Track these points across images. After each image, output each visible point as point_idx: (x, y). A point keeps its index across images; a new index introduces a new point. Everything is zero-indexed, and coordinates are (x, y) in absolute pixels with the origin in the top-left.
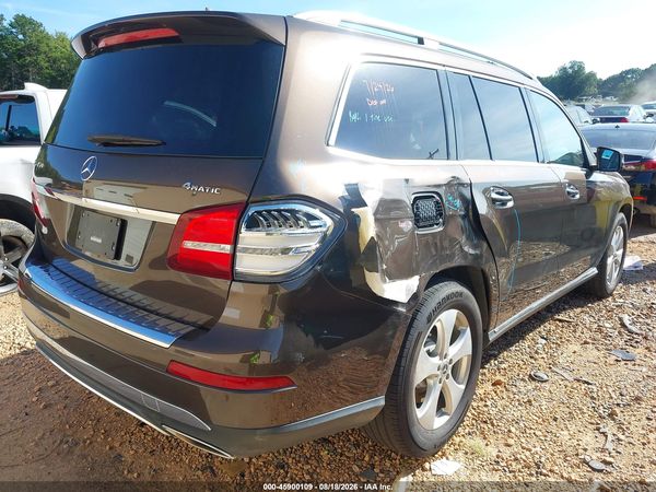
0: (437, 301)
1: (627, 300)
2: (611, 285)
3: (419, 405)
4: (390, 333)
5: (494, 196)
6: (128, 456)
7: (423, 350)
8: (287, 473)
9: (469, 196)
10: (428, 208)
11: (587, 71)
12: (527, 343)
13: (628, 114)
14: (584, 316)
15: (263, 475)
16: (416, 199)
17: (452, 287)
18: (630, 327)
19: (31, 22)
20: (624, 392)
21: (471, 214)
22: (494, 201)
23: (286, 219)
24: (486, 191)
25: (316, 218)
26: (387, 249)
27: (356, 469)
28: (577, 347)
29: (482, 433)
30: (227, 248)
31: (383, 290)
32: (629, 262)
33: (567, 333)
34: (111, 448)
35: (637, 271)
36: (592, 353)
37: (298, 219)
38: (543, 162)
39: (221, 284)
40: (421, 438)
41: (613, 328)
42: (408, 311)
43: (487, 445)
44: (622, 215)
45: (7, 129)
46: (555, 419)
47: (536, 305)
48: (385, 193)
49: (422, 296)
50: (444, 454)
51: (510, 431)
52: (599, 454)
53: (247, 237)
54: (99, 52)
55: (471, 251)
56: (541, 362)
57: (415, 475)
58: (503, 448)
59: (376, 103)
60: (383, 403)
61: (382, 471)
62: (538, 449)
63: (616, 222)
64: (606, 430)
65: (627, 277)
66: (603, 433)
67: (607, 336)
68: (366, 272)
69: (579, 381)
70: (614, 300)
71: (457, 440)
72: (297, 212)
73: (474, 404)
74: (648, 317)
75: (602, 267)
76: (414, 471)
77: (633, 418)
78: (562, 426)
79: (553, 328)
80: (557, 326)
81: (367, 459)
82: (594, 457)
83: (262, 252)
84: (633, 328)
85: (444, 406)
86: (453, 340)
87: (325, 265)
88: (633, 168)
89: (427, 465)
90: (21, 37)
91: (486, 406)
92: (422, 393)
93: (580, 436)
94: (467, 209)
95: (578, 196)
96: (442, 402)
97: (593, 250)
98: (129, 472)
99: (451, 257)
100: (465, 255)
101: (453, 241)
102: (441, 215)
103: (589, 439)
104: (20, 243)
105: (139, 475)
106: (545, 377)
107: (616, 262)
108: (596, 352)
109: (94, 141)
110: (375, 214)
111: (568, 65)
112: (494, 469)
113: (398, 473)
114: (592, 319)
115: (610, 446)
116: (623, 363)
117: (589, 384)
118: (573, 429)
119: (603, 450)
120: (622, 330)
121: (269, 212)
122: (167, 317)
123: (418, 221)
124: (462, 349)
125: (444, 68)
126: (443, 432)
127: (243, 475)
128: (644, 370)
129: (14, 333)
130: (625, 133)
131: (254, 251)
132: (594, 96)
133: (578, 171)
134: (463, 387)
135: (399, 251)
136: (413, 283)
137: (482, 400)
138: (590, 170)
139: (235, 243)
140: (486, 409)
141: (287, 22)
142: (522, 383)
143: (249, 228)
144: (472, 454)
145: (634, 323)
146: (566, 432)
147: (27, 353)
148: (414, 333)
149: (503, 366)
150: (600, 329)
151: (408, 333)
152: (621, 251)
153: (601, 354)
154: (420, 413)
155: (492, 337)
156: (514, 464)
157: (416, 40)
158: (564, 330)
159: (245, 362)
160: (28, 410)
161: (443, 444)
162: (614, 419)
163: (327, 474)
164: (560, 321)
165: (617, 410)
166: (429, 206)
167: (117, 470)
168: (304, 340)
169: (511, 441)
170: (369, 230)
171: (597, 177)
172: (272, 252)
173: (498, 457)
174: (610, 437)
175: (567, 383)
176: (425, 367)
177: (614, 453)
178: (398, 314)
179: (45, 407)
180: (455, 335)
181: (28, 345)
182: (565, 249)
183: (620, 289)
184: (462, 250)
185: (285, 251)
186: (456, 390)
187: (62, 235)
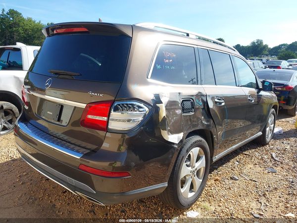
0: (191, 143)
1: (274, 147)
2: (268, 140)
3: (182, 187)
4: (171, 156)
5: (216, 100)
6: (58, 205)
7: (184, 164)
8: (126, 214)
9: (205, 100)
10: (188, 105)
11: (264, 44)
12: (230, 164)
13: (281, 64)
14: (256, 153)
15: (116, 215)
16: (183, 101)
17: (197, 138)
18: (275, 158)
19: (16, 12)
20: (271, 186)
21: (206, 108)
22: (216, 102)
23: (130, 107)
24: (213, 98)
25: (142, 108)
26: (170, 121)
27: (155, 214)
28: (252, 166)
29: (209, 200)
30: (105, 119)
31: (168, 138)
32: (276, 130)
33: (248, 160)
34: (51, 202)
35: (280, 134)
36: (258, 169)
37: (134, 108)
38: (238, 86)
39: (102, 133)
40: (183, 201)
41: (268, 158)
42: (178, 147)
43: (211, 206)
44: (273, 110)
45: (7, 62)
46: (240, 196)
47: (234, 147)
48: (170, 98)
49: (184, 141)
50: (192, 209)
51: (220, 200)
52: (258, 211)
53: (114, 114)
54: (53, 35)
55: (206, 123)
56: (236, 172)
57: (179, 217)
58: (217, 207)
59: (168, 61)
60: (167, 185)
61: (166, 215)
62: (232, 208)
63: (271, 112)
64: (261, 201)
65: (276, 137)
66: (260, 202)
67: (265, 162)
68: (162, 131)
69: (251, 180)
70: (269, 146)
71: (198, 203)
72: (134, 105)
73: (206, 188)
74: (283, 154)
75: (264, 132)
76: (179, 215)
77: (273, 197)
78: (243, 199)
79: (242, 157)
80: (244, 157)
81: (160, 210)
82: (256, 212)
83: (120, 121)
84: (276, 159)
85: (193, 188)
86: (197, 161)
87: (145, 127)
88: (280, 89)
89: (185, 213)
90: (11, 19)
91: (211, 189)
92: (183, 182)
93: (250, 203)
94: (204, 106)
95: (253, 101)
96: (192, 187)
97: (260, 124)
98: (58, 212)
99: (197, 125)
100: (203, 124)
101: (198, 119)
102: (193, 108)
103: (254, 205)
104: (11, 112)
105: (63, 213)
106: (237, 178)
107: (270, 130)
108: (260, 169)
109: (51, 72)
110: (165, 107)
111: (255, 41)
112: (213, 216)
113: (172, 216)
114: (259, 154)
115: (262, 208)
116: (271, 173)
117: (256, 182)
118: (247, 200)
119: (260, 209)
120: (272, 159)
121: (123, 104)
122: (79, 146)
123: (184, 110)
124: (201, 164)
125: (197, 47)
126: (192, 199)
127: (107, 215)
128: (280, 176)
129: (8, 152)
130: (278, 73)
131: (116, 120)
132: (267, 55)
133: (254, 90)
134: (201, 180)
135: (175, 122)
136: (181, 135)
137: (209, 187)
138: (259, 90)
139: (109, 117)
140: (211, 191)
141: (133, 27)
142: (227, 181)
143: (115, 111)
144: (204, 209)
145: (277, 157)
146: (244, 202)
147: (14, 160)
148: (181, 156)
149: (219, 173)
150: (262, 159)
151: (178, 156)
152: (273, 125)
153: (262, 169)
154: (182, 190)
155: (214, 160)
156: (221, 214)
157: (186, 35)
158: (247, 158)
159: (111, 165)
160: (15, 185)
161: (192, 204)
162: (265, 197)
163: (143, 215)
164: (246, 154)
165: (267, 193)
166: (188, 104)
167: (53, 211)
168: (135, 157)
169: (221, 204)
170: (163, 113)
171: (262, 93)
172: (124, 121)
173: (215, 211)
174: (263, 204)
175: (246, 181)
176: (185, 171)
177: (264, 211)
178: (174, 148)
179: (22, 184)
180: (198, 159)
181: (15, 157)
182: (248, 123)
183: (272, 142)
184: (202, 123)
185: (129, 121)
186: (198, 182)
187: (35, 110)
